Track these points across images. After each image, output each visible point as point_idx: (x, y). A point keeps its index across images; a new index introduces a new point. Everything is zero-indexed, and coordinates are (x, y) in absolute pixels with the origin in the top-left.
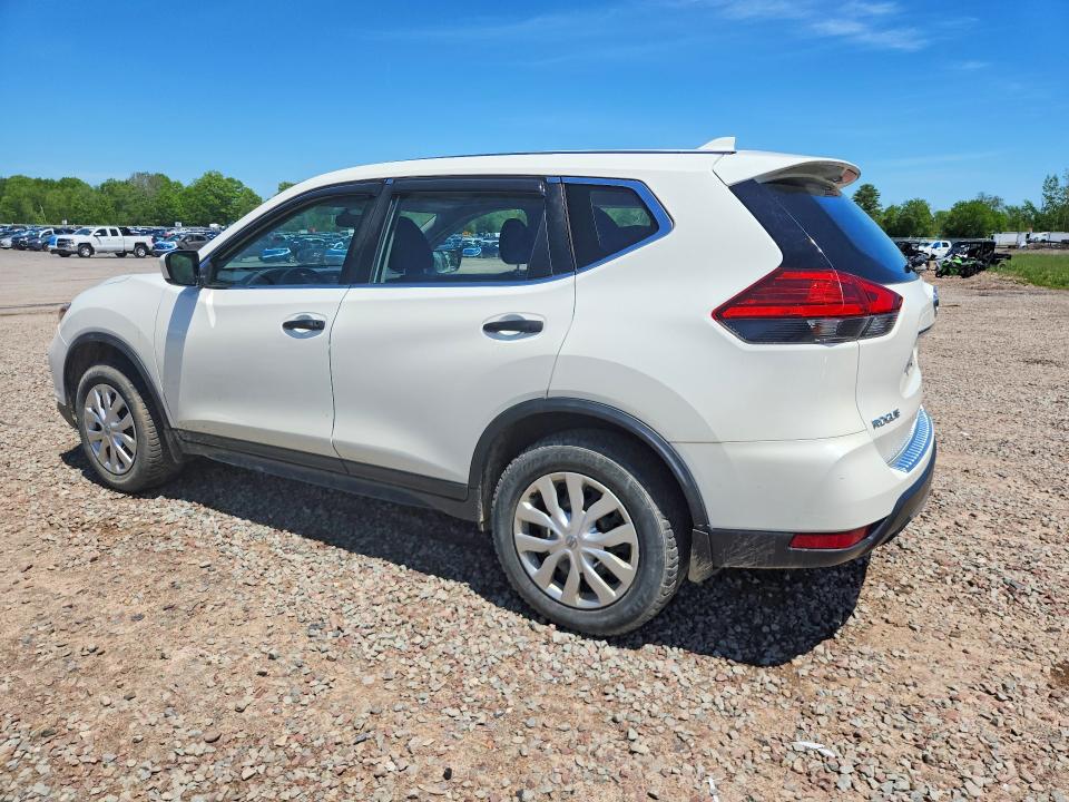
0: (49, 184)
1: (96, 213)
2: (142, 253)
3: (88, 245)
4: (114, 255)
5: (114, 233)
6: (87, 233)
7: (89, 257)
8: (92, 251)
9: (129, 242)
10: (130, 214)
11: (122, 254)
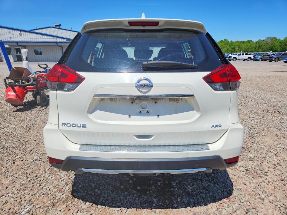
0: (243, 42)
1: (253, 49)
2: (249, 60)
3: (236, 58)
4: (242, 60)
5: (243, 54)
6: (236, 55)
7: (235, 61)
8: (236, 59)
9: (246, 57)
10: (262, 49)
11: (244, 60)
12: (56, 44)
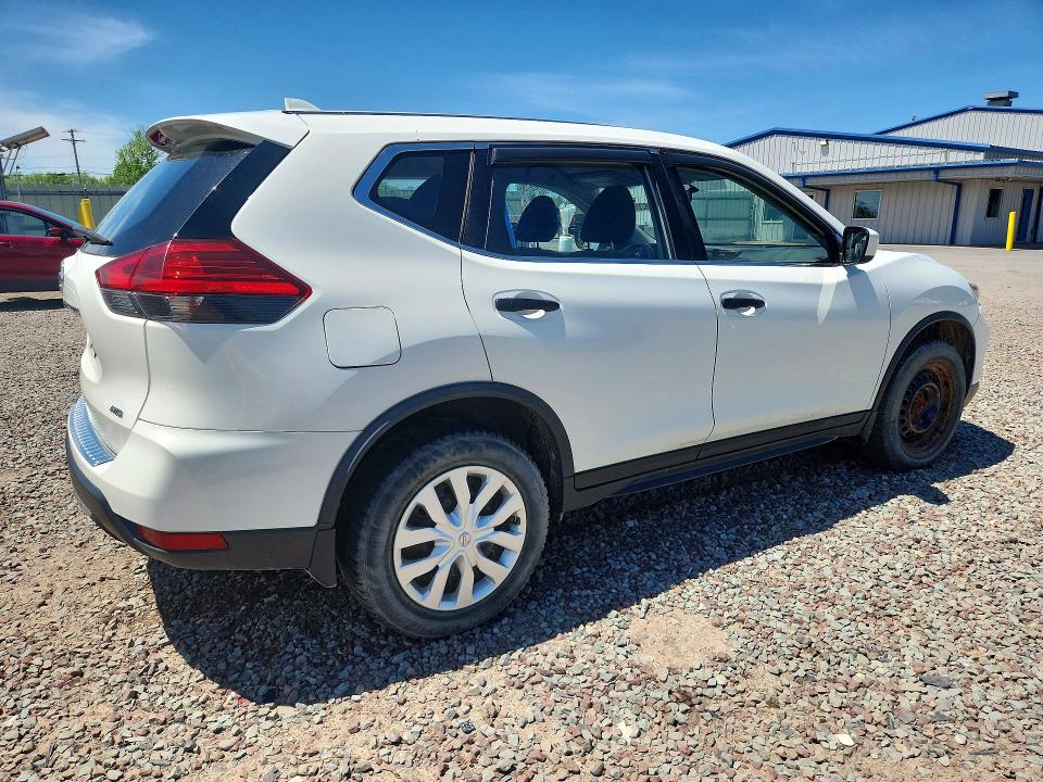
12: (932, 174)
